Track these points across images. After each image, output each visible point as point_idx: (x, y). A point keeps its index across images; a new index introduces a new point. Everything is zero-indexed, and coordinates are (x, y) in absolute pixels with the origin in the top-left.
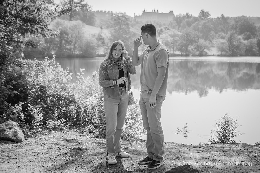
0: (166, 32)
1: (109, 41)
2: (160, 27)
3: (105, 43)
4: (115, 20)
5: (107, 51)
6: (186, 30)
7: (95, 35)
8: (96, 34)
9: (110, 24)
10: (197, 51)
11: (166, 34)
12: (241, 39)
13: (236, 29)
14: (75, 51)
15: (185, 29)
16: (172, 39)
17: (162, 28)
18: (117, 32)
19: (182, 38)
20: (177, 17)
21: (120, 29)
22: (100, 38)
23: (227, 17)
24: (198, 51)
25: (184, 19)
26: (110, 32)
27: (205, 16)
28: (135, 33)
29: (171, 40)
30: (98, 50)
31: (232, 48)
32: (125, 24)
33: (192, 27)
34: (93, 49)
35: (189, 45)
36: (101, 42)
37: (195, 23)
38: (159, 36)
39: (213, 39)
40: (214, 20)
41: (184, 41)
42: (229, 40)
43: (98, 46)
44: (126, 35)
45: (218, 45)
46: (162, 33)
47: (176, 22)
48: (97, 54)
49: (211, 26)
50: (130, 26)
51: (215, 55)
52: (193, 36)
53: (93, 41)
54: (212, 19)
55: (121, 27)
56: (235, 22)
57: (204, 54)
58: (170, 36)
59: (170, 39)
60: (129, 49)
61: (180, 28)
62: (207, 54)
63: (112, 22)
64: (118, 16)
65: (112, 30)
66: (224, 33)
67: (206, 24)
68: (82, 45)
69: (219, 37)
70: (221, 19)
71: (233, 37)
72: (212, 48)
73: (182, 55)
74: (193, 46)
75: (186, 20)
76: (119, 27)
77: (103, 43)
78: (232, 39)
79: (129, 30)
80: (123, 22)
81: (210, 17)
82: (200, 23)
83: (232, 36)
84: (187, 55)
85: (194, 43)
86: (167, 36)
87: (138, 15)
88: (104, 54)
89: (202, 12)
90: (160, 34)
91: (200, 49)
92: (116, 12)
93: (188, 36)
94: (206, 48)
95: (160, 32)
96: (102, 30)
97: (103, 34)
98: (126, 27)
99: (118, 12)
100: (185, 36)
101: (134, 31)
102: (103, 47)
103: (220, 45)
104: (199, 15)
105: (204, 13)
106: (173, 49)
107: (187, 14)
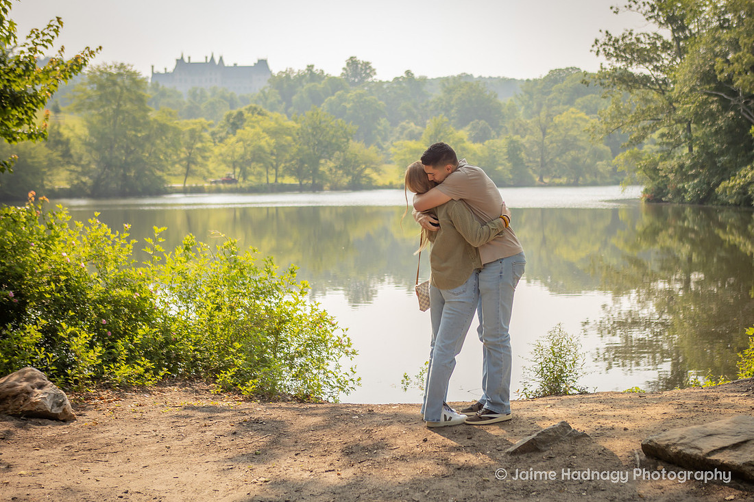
0: (253, 122)
1: (84, 148)
2: (232, 107)
3: (71, 156)
4: (102, 86)
5: (77, 179)
6: (313, 114)
9: (86, 97)
10: (345, 175)
11: (253, 127)
12: (465, 140)
13: (446, 111)
15: (309, 113)
16: (272, 141)
17: (243, 109)
18: (109, 121)
19: (301, 139)
20: (279, 76)
21: (117, 112)
22: (56, 141)
23: (420, 77)
24: (348, 174)
25: (301, 83)
26: (85, 123)
27: (361, 75)
28: (164, 124)
29: (269, 145)
30: (50, 178)
32: (134, 98)
33: (325, 105)
34: (36, 172)
35: (320, 158)
36: (59, 153)
37: (333, 94)
38: (234, 134)
39: (385, 139)
40: (385, 86)
41: (306, 147)
43: (52, 164)
44: (136, 131)
45: (403, 157)
46: (242, 124)
47: (277, 91)
48: (47, 187)
49: (380, 102)
50: (147, 106)
51: (396, 185)
52: (331, 132)
54: (381, 83)
55: (121, 108)
56: (445, 91)
57: (363, 183)
58: (268, 133)
59: (266, 141)
60: (147, 172)
61: (291, 110)
62: (374, 184)
64: (111, 74)
66: (417, 124)
67: (365, 98)
69: (401, 133)
70: (404, 85)
71: (442, 134)
72: (385, 167)
73: (301, 189)
74: (333, 160)
75: (307, 86)
76: (114, 107)
77: (66, 154)
79: (144, 117)
80: (125, 91)
81: (374, 77)
82: (349, 95)
83: (440, 132)
84: (316, 188)
85: (335, 153)
86: (257, 134)
87: (163, 71)
88: (70, 190)
89: (353, 62)
90: (237, 128)
91: (353, 169)
92: (105, 64)
93: (317, 133)
94: (369, 167)
95: (236, 123)
96: (57, 117)
97: (65, 129)
98: (136, 107)
99: (110, 63)
100: (308, 131)
101: (159, 119)
102: (68, 168)
103: (408, 156)
104: (345, 72)
105: (357, 66)
106: (277, 171)
107: (310, 67)
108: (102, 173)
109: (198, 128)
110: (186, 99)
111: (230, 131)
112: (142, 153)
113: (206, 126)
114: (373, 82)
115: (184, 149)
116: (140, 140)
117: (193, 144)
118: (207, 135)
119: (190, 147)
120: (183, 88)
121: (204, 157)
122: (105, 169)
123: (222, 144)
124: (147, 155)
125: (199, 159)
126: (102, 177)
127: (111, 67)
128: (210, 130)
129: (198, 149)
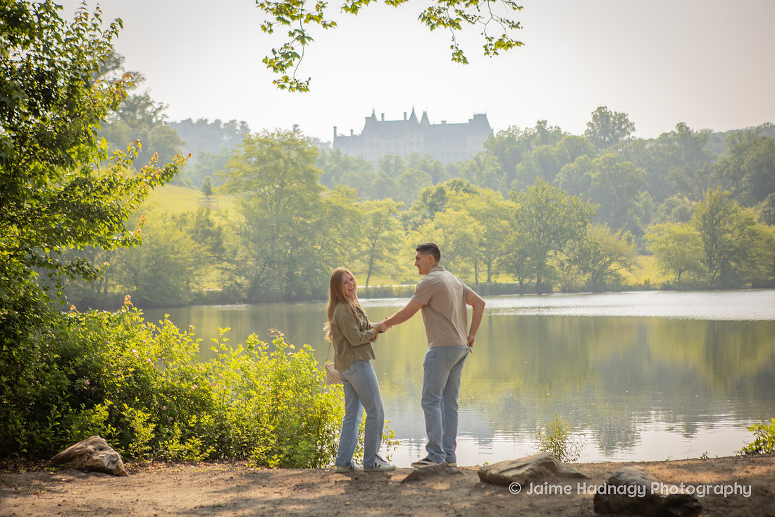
0: (458, 201)
1: (239, 239)
2: (435, 183)
3: (223, 250)
4: (262, 160)
5: (231, 279)
6: (537, 190)
7: (184, 221)
8: (188, 217)
9: (241, 174)
10: (582, 272)
11: (457, 209)
12: (756, 220)
13: (735, 179)
14: (110, 282)
15: (532, 188)
16: (483, 229)
17: (444, 184)
18: (271, 204)
19: (521, 223)
20: (500, 137)
21: (281, 193)
22: (206, 232)
23: (702, 131)
24: (585, 270)
25: (529, 147)
26: (241, 208)
27: (613, 133)
28: (340, 207)
29: (477, 232)
30: (197, 278)
31: (720, 254)
32: (301, 174)
33: (560, 177)
34: (180, 271)
35: (547, 248)
36: (208, 247)
37: (573, 160)
38: (432, 218)
39: (646, 220)
40: (647, 146)
41: (528, 234)
42: (705, 225)
43: (199, 262)
44: (304, 216)
45: (664, 246)
46: (442, 205)
47: (496, 158)
48: (193, 291)
49: (639, 170)
50: (318, 183)
51: (654, 285)
52: (562, 214)
53: (178, 240)
54: (642, 142)
55: (285, 188)
56: (734, 151)
57: (607, 282)
58: (475, 216)
59: (474, 227)
61: (515, 182)
62: (622, 284)
63: (248, 168)
64: (273, 144)
65: (250, 197)
66: (691, 199)
67: (617, 164)
68: (138, 260)
69: (668, 212)
70: (676, 143)
71: (721, 213)
72: (642, 260)
73: (521, 291)
74: (565, 251)
75: (537, 149)
76: (277, 186)
77: (217, 249)
78: (718, 222)
79: (314, 199)
80: (290, 165)
81: (633, 134)
82: (594, 160)
83: (717, 210)
84: (543, 290)
85: (568, 242)
86: (462, 218)
87: (349, 134)
88: (221, 293)
89: (602, 115)
90: (437, 210)
91: (593, 262)
92: (266, 131)
93: (542, 215)
94: (617, 260)
95: (436, 203)
96: (209, 199)
97: (216, 215)
98: (304, 187)
99: (271, 131)
100: (530, 212)
101: (333, 201)
102: (219, 266)
103: (670, 245)
104: (590, 128)
105: (608, 120)
106: (489, 267)
107: (541, 125)
108: (262, 272)
109: (384, 211)
110: (376, 171)
111: (428, 215)
112: (312, 245)
113: (394, 208)
114: (630, 140)
115: (367, 240)
116: (309, 228)
117: (377, 233)
118: (395, 221)
119: (373, 237)
120: (373, 156)
121: (391, 250)
122: (265, 266)
123: (416, 233)
124: (319, 248)
125: (386, 253)
126: (261, 277)
127: (273, 134)
128: (401, 213)
129: (383, 238)
